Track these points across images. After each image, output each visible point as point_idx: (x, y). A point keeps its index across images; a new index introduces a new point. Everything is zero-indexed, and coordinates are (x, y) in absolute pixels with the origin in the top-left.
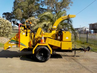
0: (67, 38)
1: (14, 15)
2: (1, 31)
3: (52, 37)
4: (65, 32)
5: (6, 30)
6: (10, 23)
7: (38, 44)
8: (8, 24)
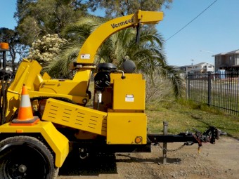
0: (129, 99)
4: (123, 78)
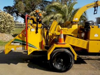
0: (96, 35)
1: (15, 8)
2: (1, 26)
3: (73, 35)
5: (8, 25)
6: (11, 17)
7: (55, 46)
8: (9, 18)
